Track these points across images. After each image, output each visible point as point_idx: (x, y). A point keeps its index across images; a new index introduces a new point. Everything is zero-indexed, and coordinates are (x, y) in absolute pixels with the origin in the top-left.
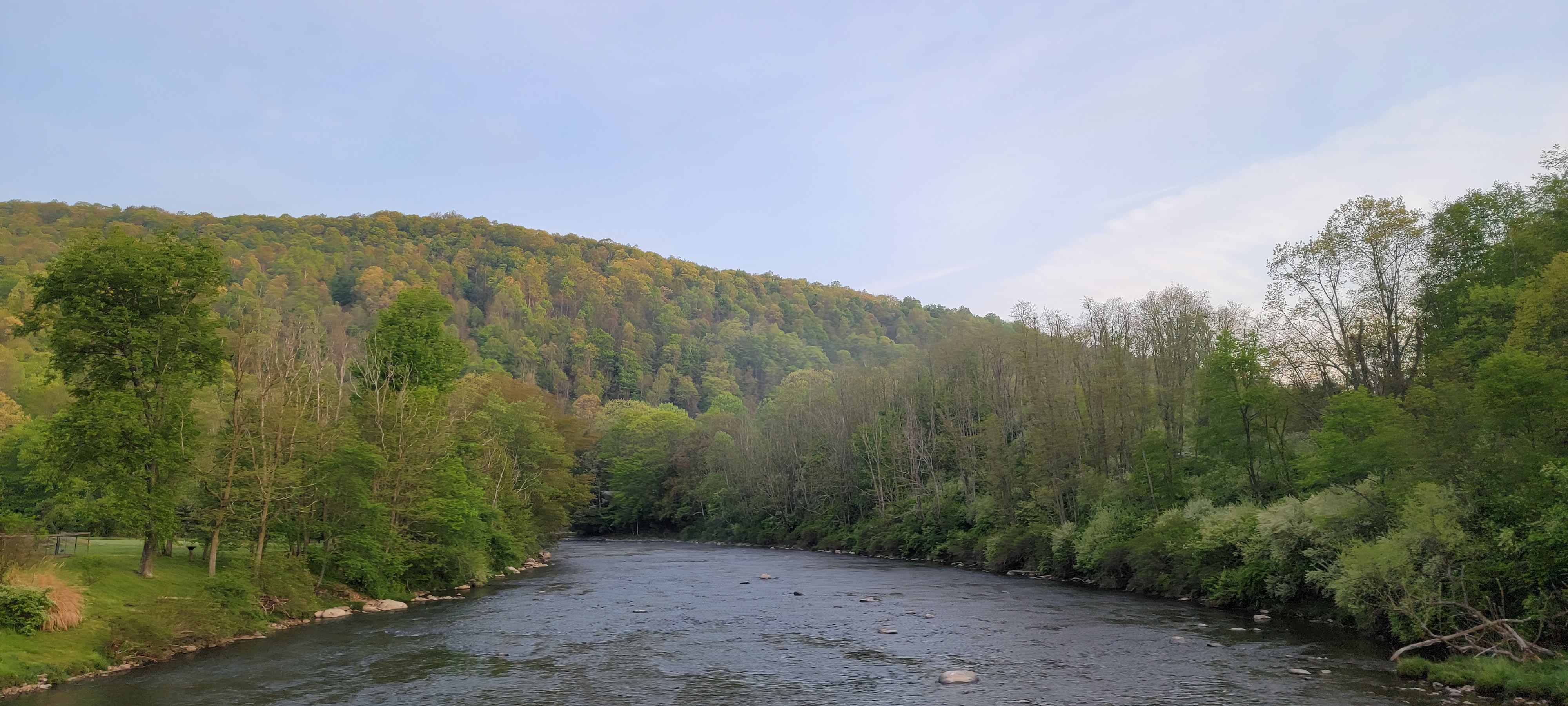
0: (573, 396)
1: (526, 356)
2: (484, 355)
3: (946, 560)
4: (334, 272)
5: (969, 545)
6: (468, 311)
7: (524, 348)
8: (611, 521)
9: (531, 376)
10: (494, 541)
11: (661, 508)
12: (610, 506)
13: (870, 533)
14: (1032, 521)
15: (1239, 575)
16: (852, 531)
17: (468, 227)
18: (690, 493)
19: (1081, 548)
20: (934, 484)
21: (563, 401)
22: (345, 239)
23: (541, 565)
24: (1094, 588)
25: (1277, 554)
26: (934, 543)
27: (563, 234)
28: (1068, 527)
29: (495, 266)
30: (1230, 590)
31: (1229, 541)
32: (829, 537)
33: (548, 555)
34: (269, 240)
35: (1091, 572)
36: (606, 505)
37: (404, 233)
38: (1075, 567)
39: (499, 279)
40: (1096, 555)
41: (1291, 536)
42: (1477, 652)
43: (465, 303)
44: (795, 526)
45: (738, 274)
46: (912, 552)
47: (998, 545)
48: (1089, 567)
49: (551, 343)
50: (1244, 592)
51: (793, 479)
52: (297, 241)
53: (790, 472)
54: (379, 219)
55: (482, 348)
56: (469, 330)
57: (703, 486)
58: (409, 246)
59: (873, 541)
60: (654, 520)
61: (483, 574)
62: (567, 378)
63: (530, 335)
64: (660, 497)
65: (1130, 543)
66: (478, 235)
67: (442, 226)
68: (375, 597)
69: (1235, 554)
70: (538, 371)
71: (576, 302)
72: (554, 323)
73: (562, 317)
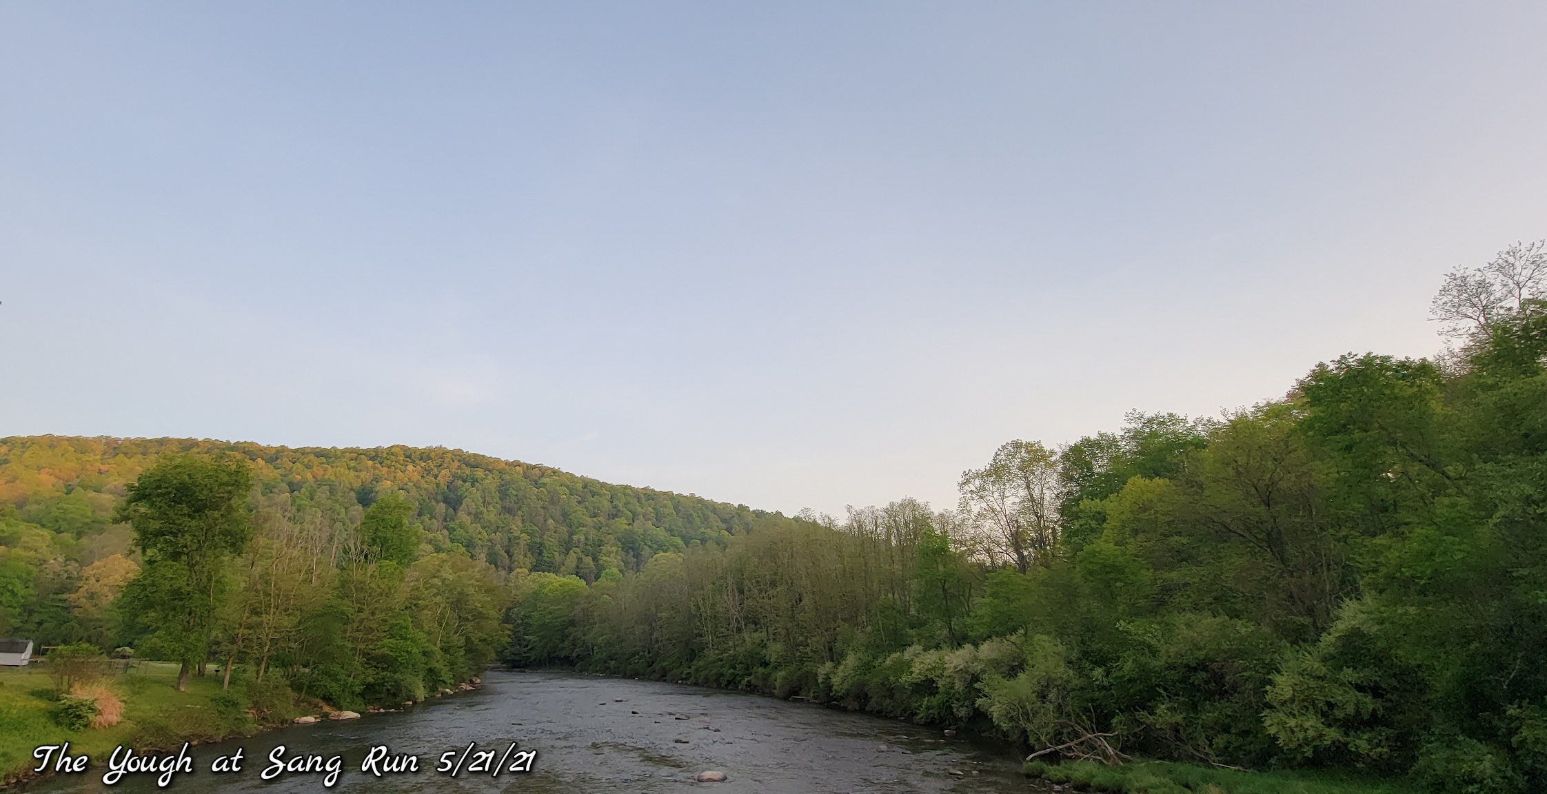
0: (511, 570)
1: (480, 542)
2: (452, 541)
3: (751, 689)
4: (360, 484)
5: (766, 677)
6: (444, 511)
7: (480, 536)
8: (529, 657)
9: (483, 556)
10: (431, 670)
11: (563, 648)
12: (529, 647)
13: (701, 669)
14: (807, 661)
15: (935, 700)
16: (690, 667)
17: (449, 455)
18: (583, 638)
19: (835, 680)
20: (745, 635)
21: (503, 573)
22: (370, 463)
23: (471, 688)
24: (845, 710)
25: (959, 686)
26: (743, 676)
27: (511, 460)
28: (829, 664)
29: (465, 481)
30: (931, 711)
31: (930, 676)
32: (675, 671)
33: (479, 681)
34: (321, 463)
35: (842, 698)
36: (527, 646)
37: (408, 459)
38: (831, 694)
39: (467, 490)
40: (846, 686)
41: (967, 672)
42: (1079, 757)
43: (443, 505)
44: (653, 663)
45: (627, 487)
46: (728, 683)
47: (784, 678)
48: (840, 694)
49: (498, 533)
50: (939, 713)
51: (652, 630)
52: (338, 464)
53: (650, 625)
54: (393, 450)
55: (451, 536)
56: (444, 523)
57: (592, 634)
58: (410, 467)
59: (703, 674)
60: (558, 658)
61: (421, 693)
62: (507, 557)
63: (484, 528)
64: (563, 641)
65: (867, 677)
66: (456, 461)
67: (432, 455)
68: (340, 709)
69: (934, 685)
70: (488, 552)
71: (516, 506)
72: (501, 519)
73: (506, 515)
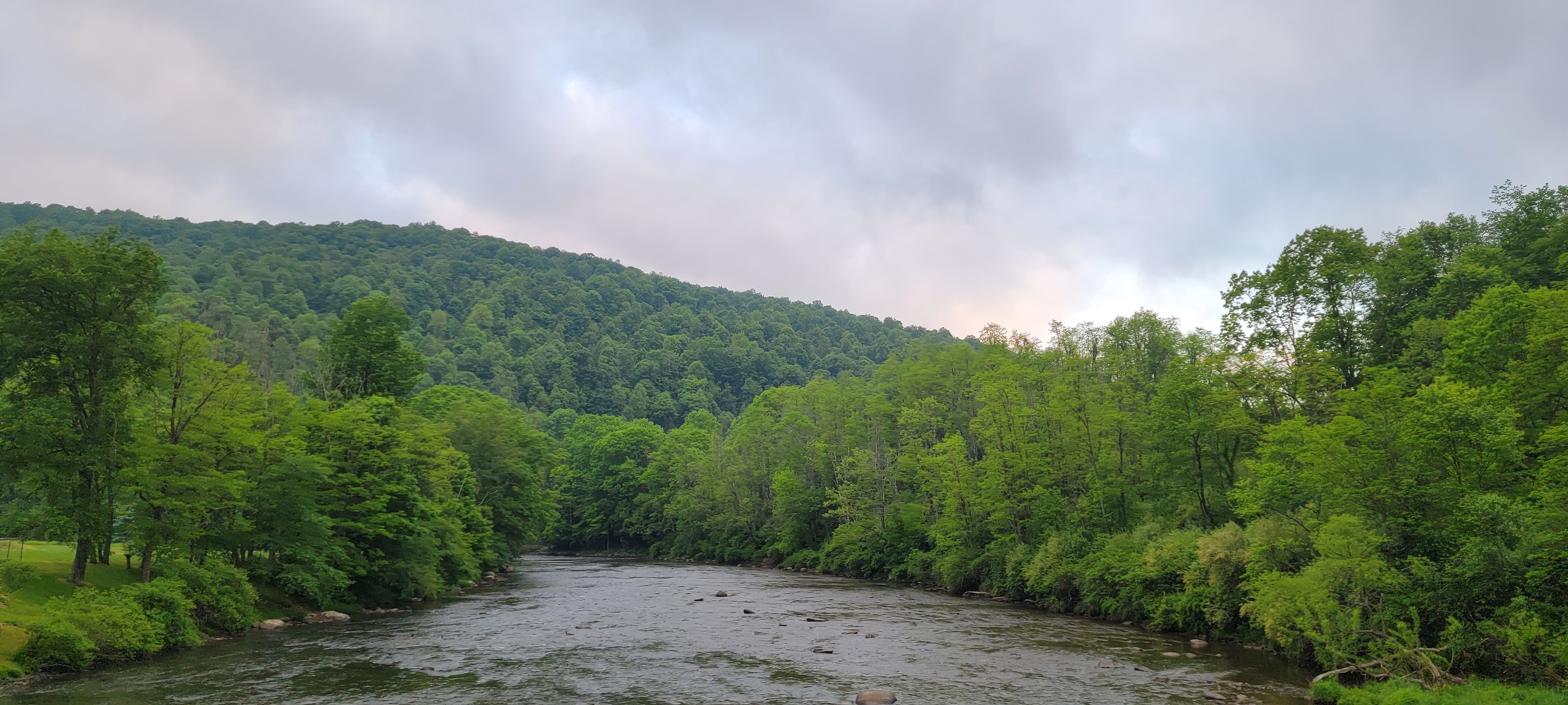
3: (905, 581)
5: (927, 564)
8: (582, 536)
10: (447, 558)
11: (631, 524)
12: (581, 523)
13: (834, 552)
15: (1178, 600)
16: (817, 550)
17: (448, 237)
18: (660, 509)
19: (1031, 572)
22: (324, 247)
24: (1044, 611)
25: (1215, 580)
26: (894, 563)
27: (545, 247)
28: (1022, 548)
29: (474, 277)
30: (1170, 616)
31: (1171, 568)
32: (794, 555)
33: (513, 568)
35: (1040, 594)
36: (578, 520)
37: (383, 243)
38: (1025, 589)
39: (478, 291)
40: (1046, 579)
41: (1228, 562)
42: (1391, 679)
44: (762, 544)
45: (721, 291)
46: (873, 572)
47: (955, 566)
48: (1037, 590)
50: (1183, 617)
51: (763, 498)
52: (273, 248)
53: (760, 490)
54: (359, 228)
57: (673, 503)
58: (388, 256)
60: (624, 536)
62: (543, 390)
63: (507, 347)
64: (631, 513)
66: (458, 246)
67: (420, 236)
68: (317, 608)
69: (1178, 580)
70: (517, 384)
71: (555, 316)
72: (531, 335)
73: (540, 330)
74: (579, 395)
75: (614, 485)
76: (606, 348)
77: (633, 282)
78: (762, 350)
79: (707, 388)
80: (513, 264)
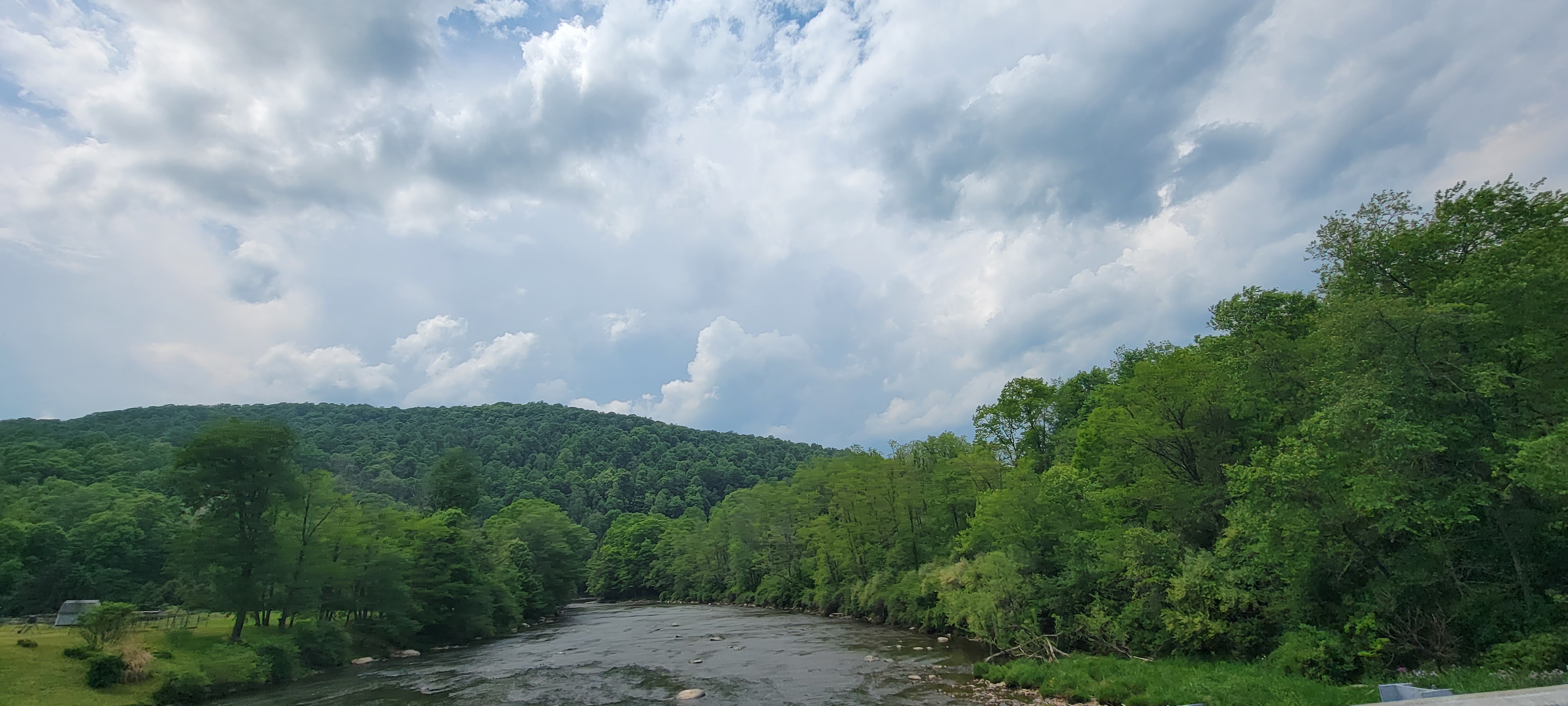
8: (619, 590)
11: (648, 580)
12: (619, 581)
13: (763, 592)
15: (935, 611)
16: (754, 592)
18: (665, 571)
23: (550, 621)
24: (870, 623)
26: (795, 598)
30: (931, 622)
31: (934, 590)
32: (742, 596)
35: (868, 613)
36: (617, 579)
38: (860, 610)
39: (565, 441)
40: (870, 603)
42: (1024, 657)
44: (725, 589)
46: (784, 604)
48: (867, 610)
57: (673, 566)
59: (764, 598)
60: (643, 590)
64: (648, 573)
65: (887, 594)
66: (555, 415)
69: (935, 598)
70: (585, 496)
71: (611, 453)
72: (596, 466)
73: (602, 462)
74: (624, 500)
75: (637, 555)
76: (641, 471)
77: (659, 430)
78: (736, 467)
79: (702, 492)
80: (588, 423)
